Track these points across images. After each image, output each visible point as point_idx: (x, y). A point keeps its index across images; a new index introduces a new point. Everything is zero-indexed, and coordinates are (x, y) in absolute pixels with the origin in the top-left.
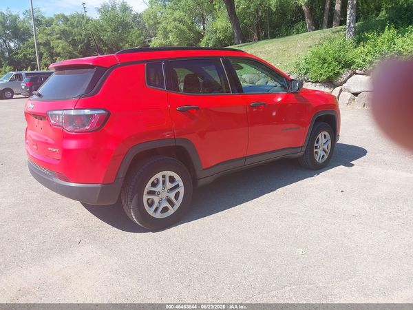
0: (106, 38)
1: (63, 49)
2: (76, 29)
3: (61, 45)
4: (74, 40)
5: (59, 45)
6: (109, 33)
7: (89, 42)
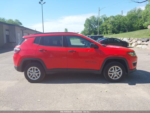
0: (126, 23)
1: (111, 27)
2: (116, 21)
3: (110, 26)
4: (115, 24)
5: (109, 26)
6: (128, 21)
7: (120, 25)
